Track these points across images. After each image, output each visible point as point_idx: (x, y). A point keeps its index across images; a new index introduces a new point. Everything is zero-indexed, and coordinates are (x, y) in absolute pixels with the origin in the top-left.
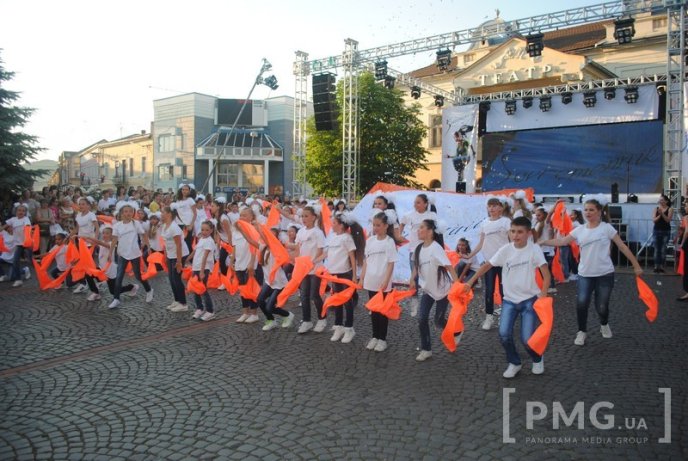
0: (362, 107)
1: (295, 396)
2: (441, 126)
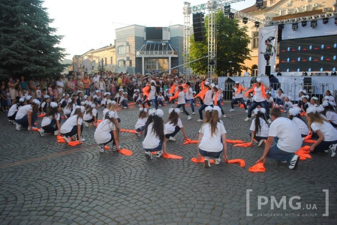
0: (218, 29)
2: (258, 37)
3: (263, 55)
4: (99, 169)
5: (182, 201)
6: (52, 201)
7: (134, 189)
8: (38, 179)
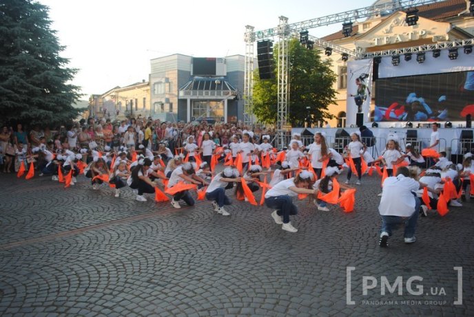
0: (291, 62)
1: (247, 248)
2: (346, 74)
3: (353, 98)
4: (126, 253)
5: (237, 294)
6: (64, 293)
7: (173, 279)
8: (44, 266)
